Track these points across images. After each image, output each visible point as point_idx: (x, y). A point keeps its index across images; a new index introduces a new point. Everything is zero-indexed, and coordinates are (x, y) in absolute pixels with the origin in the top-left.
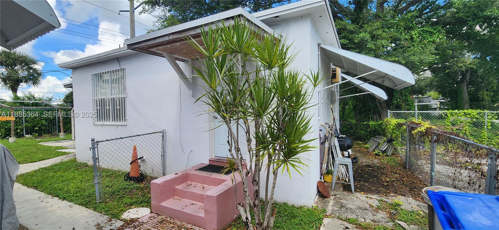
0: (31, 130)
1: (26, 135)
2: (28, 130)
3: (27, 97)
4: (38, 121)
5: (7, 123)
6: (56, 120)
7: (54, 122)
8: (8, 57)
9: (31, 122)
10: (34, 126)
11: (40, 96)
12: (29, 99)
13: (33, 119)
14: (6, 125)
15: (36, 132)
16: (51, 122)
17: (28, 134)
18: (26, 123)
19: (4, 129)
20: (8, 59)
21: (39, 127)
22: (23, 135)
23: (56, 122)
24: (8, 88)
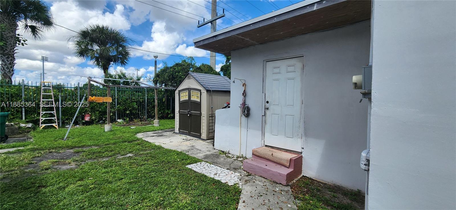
0: (122, 113)
1: (118, 119)
2: (119, 114)
3: (118, 75)
4: (129, 104)
5: (101, 105)
6: (145, 103)
7: (143, 104)
8: (102, 32)
9: (123, 104)
10: (126, 110)
11: (131, 75)
12: (120, 77)
13: (125, 101)
14: (100, 108)
15: (127, 117)
16: (141, 105)
17: (120, 119)
18: (118, 106)
19: (98, 112)
20: (102, 35)
21: (130, 111)
22: (115, 120)
23: (145, 106)
24: (100, 67)
